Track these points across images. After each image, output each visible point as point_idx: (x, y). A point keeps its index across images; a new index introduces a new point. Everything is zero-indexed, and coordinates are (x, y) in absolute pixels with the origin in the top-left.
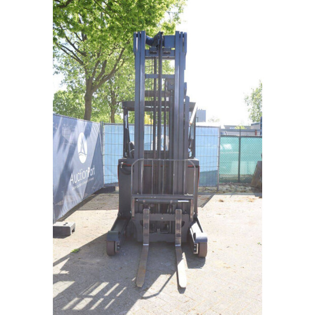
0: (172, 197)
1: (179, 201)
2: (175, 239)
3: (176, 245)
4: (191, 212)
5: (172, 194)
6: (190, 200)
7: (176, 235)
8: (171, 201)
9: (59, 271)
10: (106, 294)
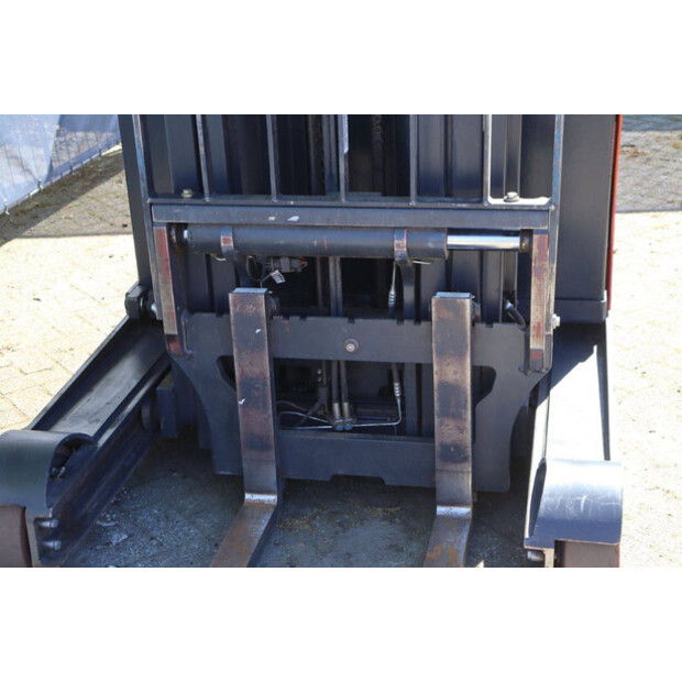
0: (401, 219)
1: (454, 240)
2: (432, 471)
3: (441, 510)
4: (536, 314)
5: (403, 192)
6: (526, 234)
7: (438, 449)
8: (400, 243)
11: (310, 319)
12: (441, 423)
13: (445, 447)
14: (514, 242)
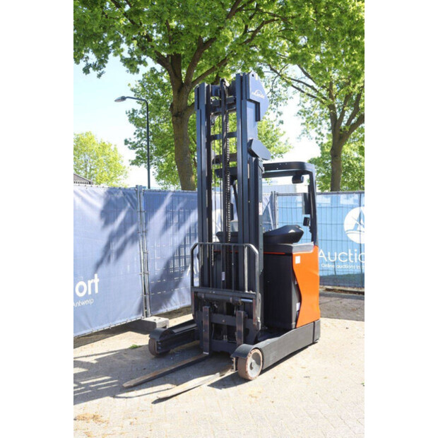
0: (232, 294)
4: (254, 317)
8: (231, 299)
9: (92, 360)
10: (92, 386)
11: (218, 314)
13: (238, 343)
14: (251, 301)
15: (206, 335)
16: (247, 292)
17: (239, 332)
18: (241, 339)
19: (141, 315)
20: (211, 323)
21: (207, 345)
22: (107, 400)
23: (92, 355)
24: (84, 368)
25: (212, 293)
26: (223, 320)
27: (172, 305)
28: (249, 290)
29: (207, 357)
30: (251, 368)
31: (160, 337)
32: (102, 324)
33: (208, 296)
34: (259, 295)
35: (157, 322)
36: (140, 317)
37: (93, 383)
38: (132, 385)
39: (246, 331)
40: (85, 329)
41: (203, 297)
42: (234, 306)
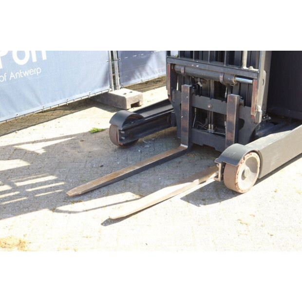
0: (222, 70)
2: (225, 148)
4: (253, 104)
7: (226, 141)
8: (221, 77)
9: (39, 149)
10: (30, 190)
11: (201, 96)
12: (227, 133)
13: (228, 141)
14: (250, 81)
15: (185, 123)
16: (245, 67)
17: (230, 123)
18: (232, 132)
19: (108, 87)
20: (192, 108)
21: (185, 136)
22: (44, 214)
23: (41, 141)
24: (26, 160)
25: (195, 68)
26: (209, 104)
27: (148, 74)
28: (248, 66)
29: (184, 152)
30: (243, 177)
31: (125, 124)
32: (56, 100)
33: (189, 70)
34: (264, 74)
35: (127, 97)
36: (106, 89)
37: (32, 186)
38: (80, 192)
39: (240, 123)
40: (33, 106)
41: (182, 72)
42: (225, 87)
